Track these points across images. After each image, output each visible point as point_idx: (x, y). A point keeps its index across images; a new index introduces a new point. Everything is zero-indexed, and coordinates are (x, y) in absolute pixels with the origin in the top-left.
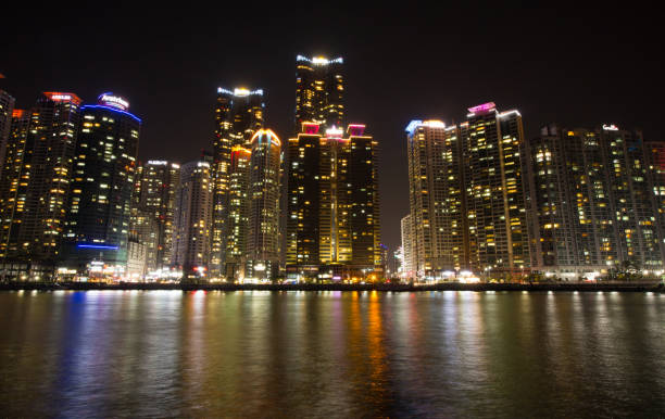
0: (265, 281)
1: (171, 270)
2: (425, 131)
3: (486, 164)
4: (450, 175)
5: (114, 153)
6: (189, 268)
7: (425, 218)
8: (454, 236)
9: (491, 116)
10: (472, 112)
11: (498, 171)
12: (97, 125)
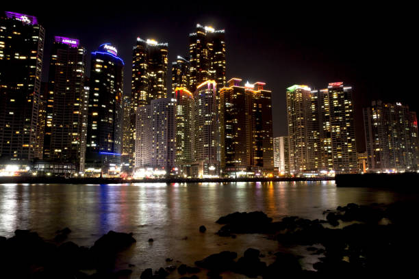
0: (217, 177)
1: (154, 170)
2: (302, 91)
3: (338, 115)
4: (313, 117)
5: (115, 88)
6: (169, 168)
7: (303, 141)
8: (316, 152)
9: (341, 89)
10: (331, 85)
11: (344, 119)
12: (106, 67)
